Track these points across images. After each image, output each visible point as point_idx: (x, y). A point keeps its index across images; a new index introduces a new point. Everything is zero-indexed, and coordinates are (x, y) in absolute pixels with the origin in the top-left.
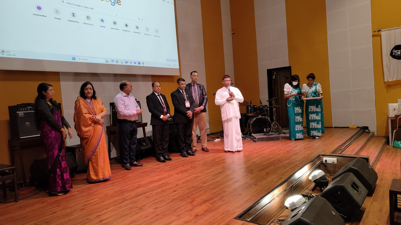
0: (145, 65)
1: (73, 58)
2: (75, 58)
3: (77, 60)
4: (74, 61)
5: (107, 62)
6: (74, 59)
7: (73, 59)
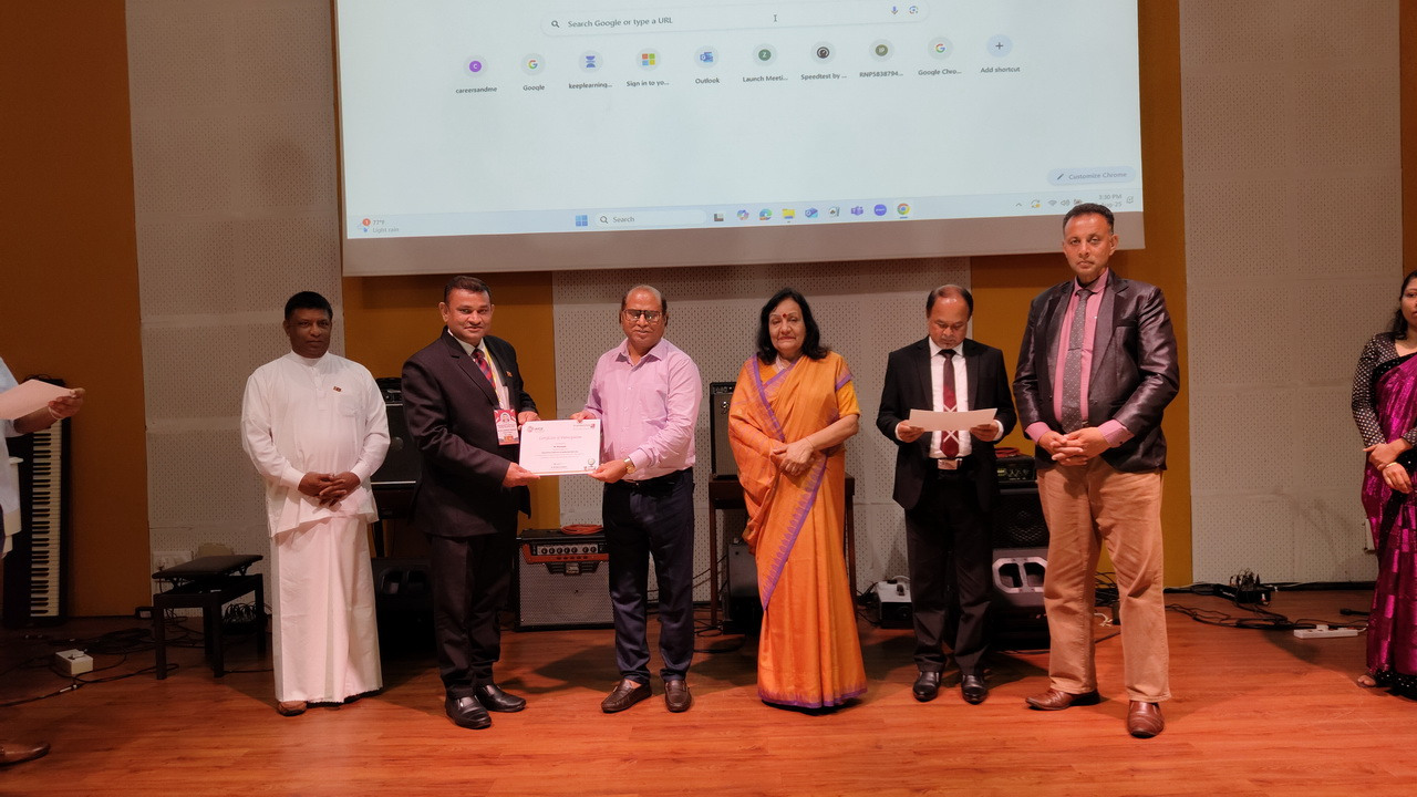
0: (911, 216)
1: (578, 218)
2: (585, 217)
3: (595, 226)
4: (582, 229)
5: (716, 220)
6: (583, 221)
7: (578, 224)
